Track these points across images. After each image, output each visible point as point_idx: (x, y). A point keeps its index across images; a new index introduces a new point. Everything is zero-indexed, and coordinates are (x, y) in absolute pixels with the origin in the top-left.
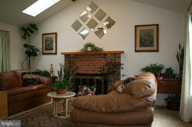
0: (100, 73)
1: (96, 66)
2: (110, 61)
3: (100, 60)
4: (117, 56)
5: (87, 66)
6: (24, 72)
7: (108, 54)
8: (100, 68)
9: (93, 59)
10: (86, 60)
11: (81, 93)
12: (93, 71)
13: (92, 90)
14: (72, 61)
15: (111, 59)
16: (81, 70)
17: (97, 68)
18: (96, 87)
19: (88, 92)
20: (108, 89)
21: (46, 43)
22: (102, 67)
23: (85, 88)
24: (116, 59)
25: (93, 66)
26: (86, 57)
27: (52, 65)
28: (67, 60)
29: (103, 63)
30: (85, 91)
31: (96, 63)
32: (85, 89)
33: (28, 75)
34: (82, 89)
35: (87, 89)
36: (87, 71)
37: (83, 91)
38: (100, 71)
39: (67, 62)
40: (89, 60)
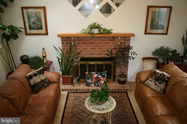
0: (107, 56)
1: (103, 49)
2: (120, 44)
3: (107, 43)
4: (127, 38)
5: (93, 49)
6: (30, 75)
7: (118, 37)
8: (108, 51)
9: (100, 41)
10: (91, 43)
11: (92, 81)
12: (99, 54)
13: (104, 76)
14: (73, 44)
15: (120, 42)
16: (85, 54)
17: (104, 51)
18: (106, 73)
19: (100, 80)
20: (116, 71)
21: (29, 20)
22: (110, 50)
23: (96, 75)
24: (126, 42)
25: (99, 49)
26: (91, 39)
27: (43, 49)
28: (65, 42)
29: (111, 46)
30: (96, 78)
31: (103, 46)
32: (95, 77)
33: (36, 78)
34: (92, 76)
35: (98, 76)
36: (92, 54)
37: (93, 79)
38: (107, 54)
39: (65, 45)
40: (94, 43)
